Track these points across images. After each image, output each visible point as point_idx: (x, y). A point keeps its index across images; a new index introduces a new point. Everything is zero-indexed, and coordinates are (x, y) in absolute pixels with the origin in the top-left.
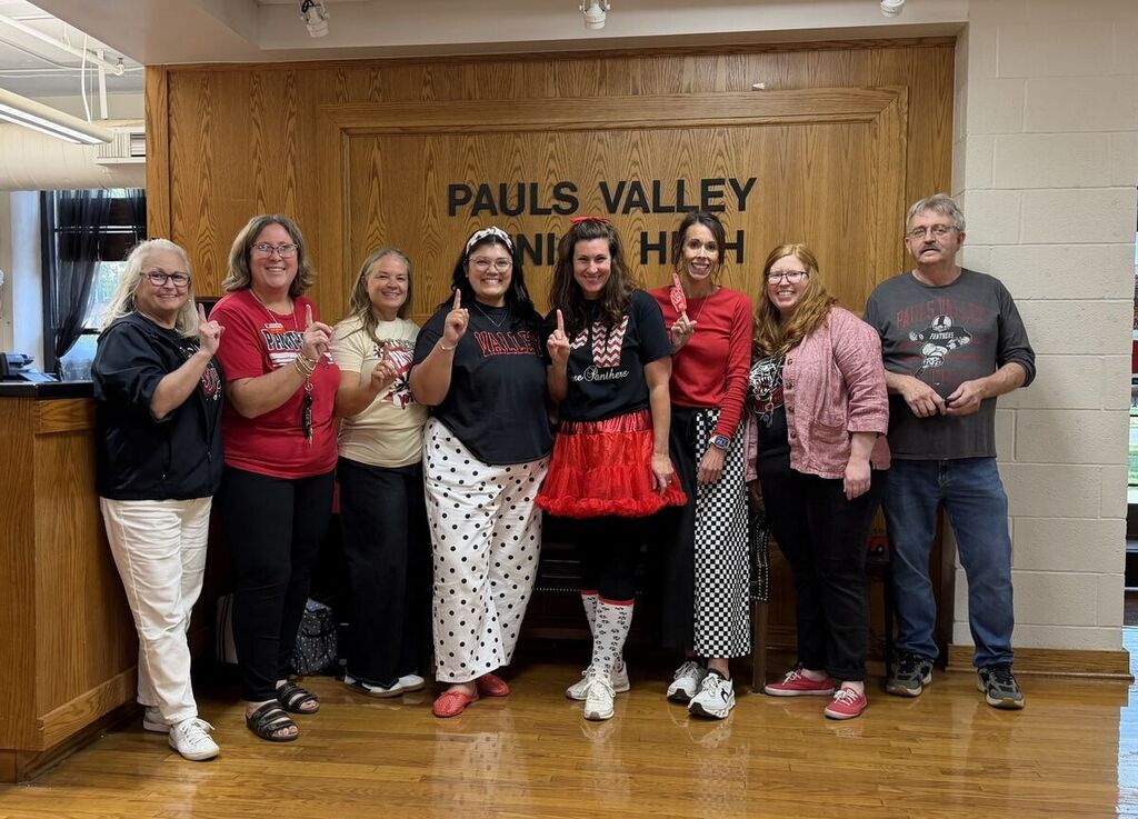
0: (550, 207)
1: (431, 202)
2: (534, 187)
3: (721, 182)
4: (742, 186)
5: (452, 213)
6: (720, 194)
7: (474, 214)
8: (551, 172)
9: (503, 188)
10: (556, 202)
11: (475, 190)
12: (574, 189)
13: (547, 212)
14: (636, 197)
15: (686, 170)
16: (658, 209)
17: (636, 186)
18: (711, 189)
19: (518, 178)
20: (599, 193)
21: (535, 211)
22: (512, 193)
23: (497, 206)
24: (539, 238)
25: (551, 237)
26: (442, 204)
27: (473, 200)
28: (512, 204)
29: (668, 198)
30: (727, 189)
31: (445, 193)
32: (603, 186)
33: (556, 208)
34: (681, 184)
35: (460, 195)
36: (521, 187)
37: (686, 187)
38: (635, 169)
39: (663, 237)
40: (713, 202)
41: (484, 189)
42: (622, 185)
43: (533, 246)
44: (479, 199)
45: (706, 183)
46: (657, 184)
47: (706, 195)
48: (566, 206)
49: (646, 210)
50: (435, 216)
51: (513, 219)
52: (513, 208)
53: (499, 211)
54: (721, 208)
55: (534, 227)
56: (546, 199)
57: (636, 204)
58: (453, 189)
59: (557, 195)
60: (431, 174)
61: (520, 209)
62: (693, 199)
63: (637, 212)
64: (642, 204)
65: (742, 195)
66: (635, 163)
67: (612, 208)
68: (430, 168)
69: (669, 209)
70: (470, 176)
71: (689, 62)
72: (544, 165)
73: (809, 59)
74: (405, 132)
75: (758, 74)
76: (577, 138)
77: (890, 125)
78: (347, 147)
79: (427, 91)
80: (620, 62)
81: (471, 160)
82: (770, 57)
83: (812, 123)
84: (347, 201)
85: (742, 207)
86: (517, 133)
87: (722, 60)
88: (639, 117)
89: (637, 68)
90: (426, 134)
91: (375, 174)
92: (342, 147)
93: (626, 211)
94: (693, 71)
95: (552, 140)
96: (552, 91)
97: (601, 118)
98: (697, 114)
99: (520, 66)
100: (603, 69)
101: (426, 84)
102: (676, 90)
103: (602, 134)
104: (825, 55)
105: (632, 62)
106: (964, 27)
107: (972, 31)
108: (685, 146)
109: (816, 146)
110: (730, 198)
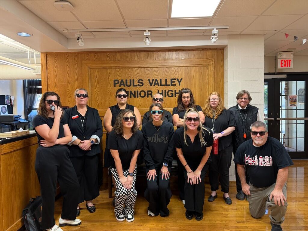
0: (137, 85)
1: (110, 84)
2: (133, 80)
3: (175, 79)
4: (179, 80)
5: (115, 86)
6: (175, 82)
7: (120, 86)
8: (137, 77)
9: (126, 81)
10: (139, 84)
11: (120, 81)
12: (142, 81)
13: (136, 86)
14: (156, 83)
15: (167, 77)
16: (161, 85)
17: (156, 80)
18: (173, 81)
19: (130, 78)
20: (148, 82)
21: (134, 86)
22: (128, 82)
23: (125, 84)
24: (135, 91)
25: (138, 91)
26: (112, 84)
27: (119, 83)
28: (129, 84)
29: (164, 83)
30: (176, 81)
31: (113, 81)
32: (149, 80)
33: (139, 85)
34: (166, 80)
35: (117, 82)
36: (130, 80)
37: (167, 80)
38: (156, 76)
39: (162, 91)
40: (173, 84)
41: (122, 81)
42: (153, 80)
43: (133, 93)
44: (121, 83)
45: (171, 80)
46: (161, 80)
47: (172, 82)
48: (141, 84)
49: (159, 85)
50: (111, 87)
51: (129, 87)
52: (129, 85)
53: (125, 86)
54: (175, 85)
55: (133, 89)
56: (136, 83)
57: (156, 84)
58: (115, 81)
59: (139, 82)
60: (109, 77)
61: (130, 85)
62: (169, 83)
63: (157, 86)
64: (158, 84)
65: (179, 82)
66: (156, 75)
67: (151, 85)
68: (109, 76)
69: (164, 85)
70: (119, 78)
71: (167, 53)
72: (135, 75)
73: (193, 52)
74: (103, 68)
75: (182, 55)
76: (143, 69)
77: (211, 67)
78: (89, 72)
79: (108, 58)
80: (152, 53)
81: (119, 74)
82: (184, 52)
83: (194, 66)
84: (90, 83)
85: (179, 85)
86: (129, 68)
87: (174, 52)
88: (157, 65)
89: (155, 54)
90: (108, 68)
91: (96, 77)
92: (88, 71)
93: (154, 86)
94: (168, 55)
95: (137, 70)
96: (137, 59)
97: (148, 65)
98: (169, 64)
99: (129, 54)
100: (148, 54)
101: (108, 57)
102: (164, 59)
103: (148, 68)
104: (196, 52)
105: (154, 53)
106: (227, 46)
107: (229, 46)
108: (167, 71)
109: (195, 72)
110: (177, 83)
